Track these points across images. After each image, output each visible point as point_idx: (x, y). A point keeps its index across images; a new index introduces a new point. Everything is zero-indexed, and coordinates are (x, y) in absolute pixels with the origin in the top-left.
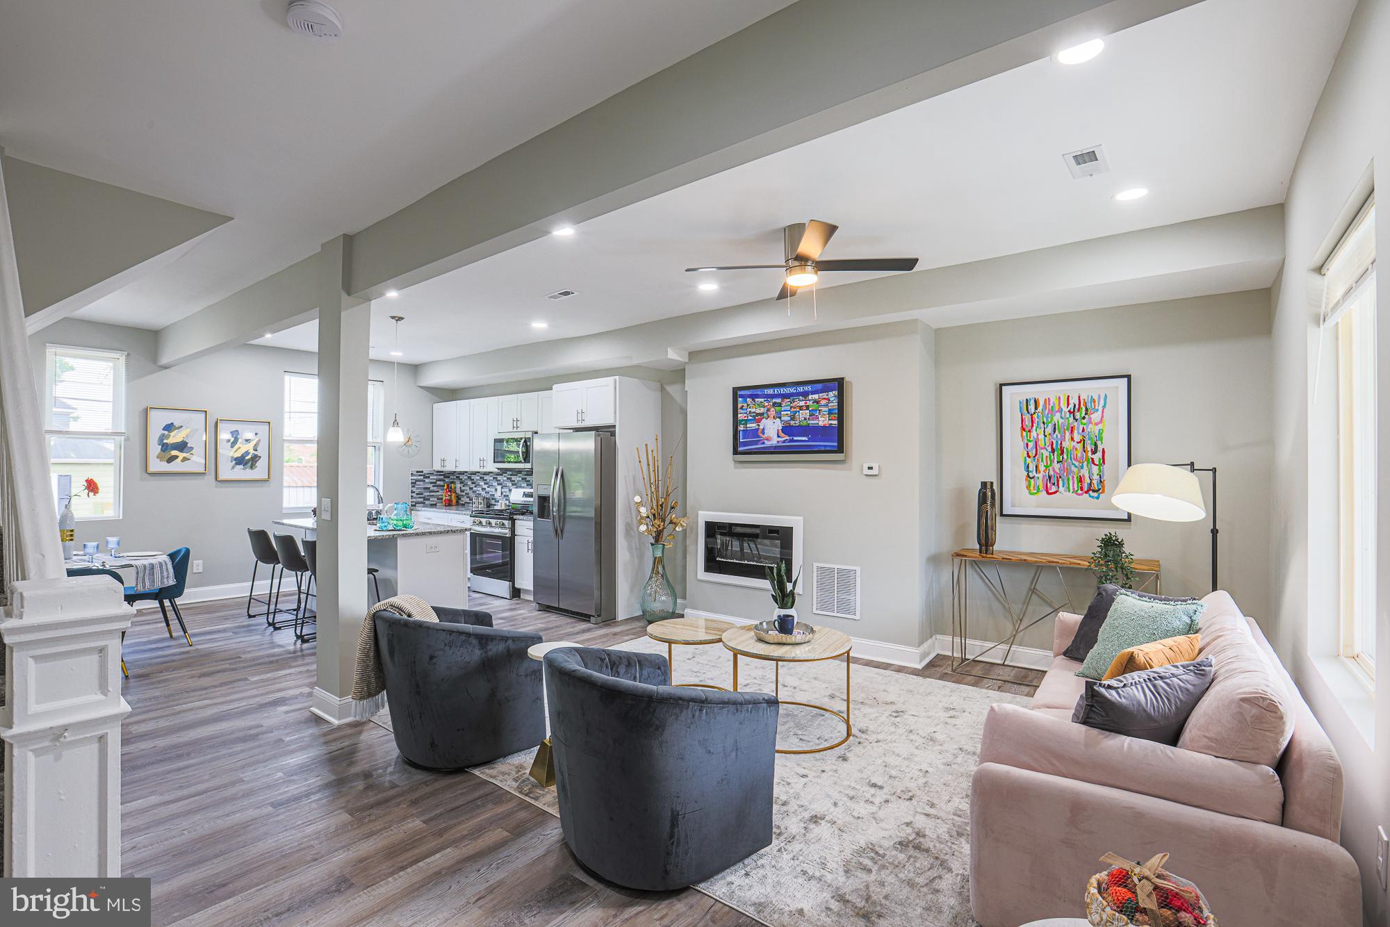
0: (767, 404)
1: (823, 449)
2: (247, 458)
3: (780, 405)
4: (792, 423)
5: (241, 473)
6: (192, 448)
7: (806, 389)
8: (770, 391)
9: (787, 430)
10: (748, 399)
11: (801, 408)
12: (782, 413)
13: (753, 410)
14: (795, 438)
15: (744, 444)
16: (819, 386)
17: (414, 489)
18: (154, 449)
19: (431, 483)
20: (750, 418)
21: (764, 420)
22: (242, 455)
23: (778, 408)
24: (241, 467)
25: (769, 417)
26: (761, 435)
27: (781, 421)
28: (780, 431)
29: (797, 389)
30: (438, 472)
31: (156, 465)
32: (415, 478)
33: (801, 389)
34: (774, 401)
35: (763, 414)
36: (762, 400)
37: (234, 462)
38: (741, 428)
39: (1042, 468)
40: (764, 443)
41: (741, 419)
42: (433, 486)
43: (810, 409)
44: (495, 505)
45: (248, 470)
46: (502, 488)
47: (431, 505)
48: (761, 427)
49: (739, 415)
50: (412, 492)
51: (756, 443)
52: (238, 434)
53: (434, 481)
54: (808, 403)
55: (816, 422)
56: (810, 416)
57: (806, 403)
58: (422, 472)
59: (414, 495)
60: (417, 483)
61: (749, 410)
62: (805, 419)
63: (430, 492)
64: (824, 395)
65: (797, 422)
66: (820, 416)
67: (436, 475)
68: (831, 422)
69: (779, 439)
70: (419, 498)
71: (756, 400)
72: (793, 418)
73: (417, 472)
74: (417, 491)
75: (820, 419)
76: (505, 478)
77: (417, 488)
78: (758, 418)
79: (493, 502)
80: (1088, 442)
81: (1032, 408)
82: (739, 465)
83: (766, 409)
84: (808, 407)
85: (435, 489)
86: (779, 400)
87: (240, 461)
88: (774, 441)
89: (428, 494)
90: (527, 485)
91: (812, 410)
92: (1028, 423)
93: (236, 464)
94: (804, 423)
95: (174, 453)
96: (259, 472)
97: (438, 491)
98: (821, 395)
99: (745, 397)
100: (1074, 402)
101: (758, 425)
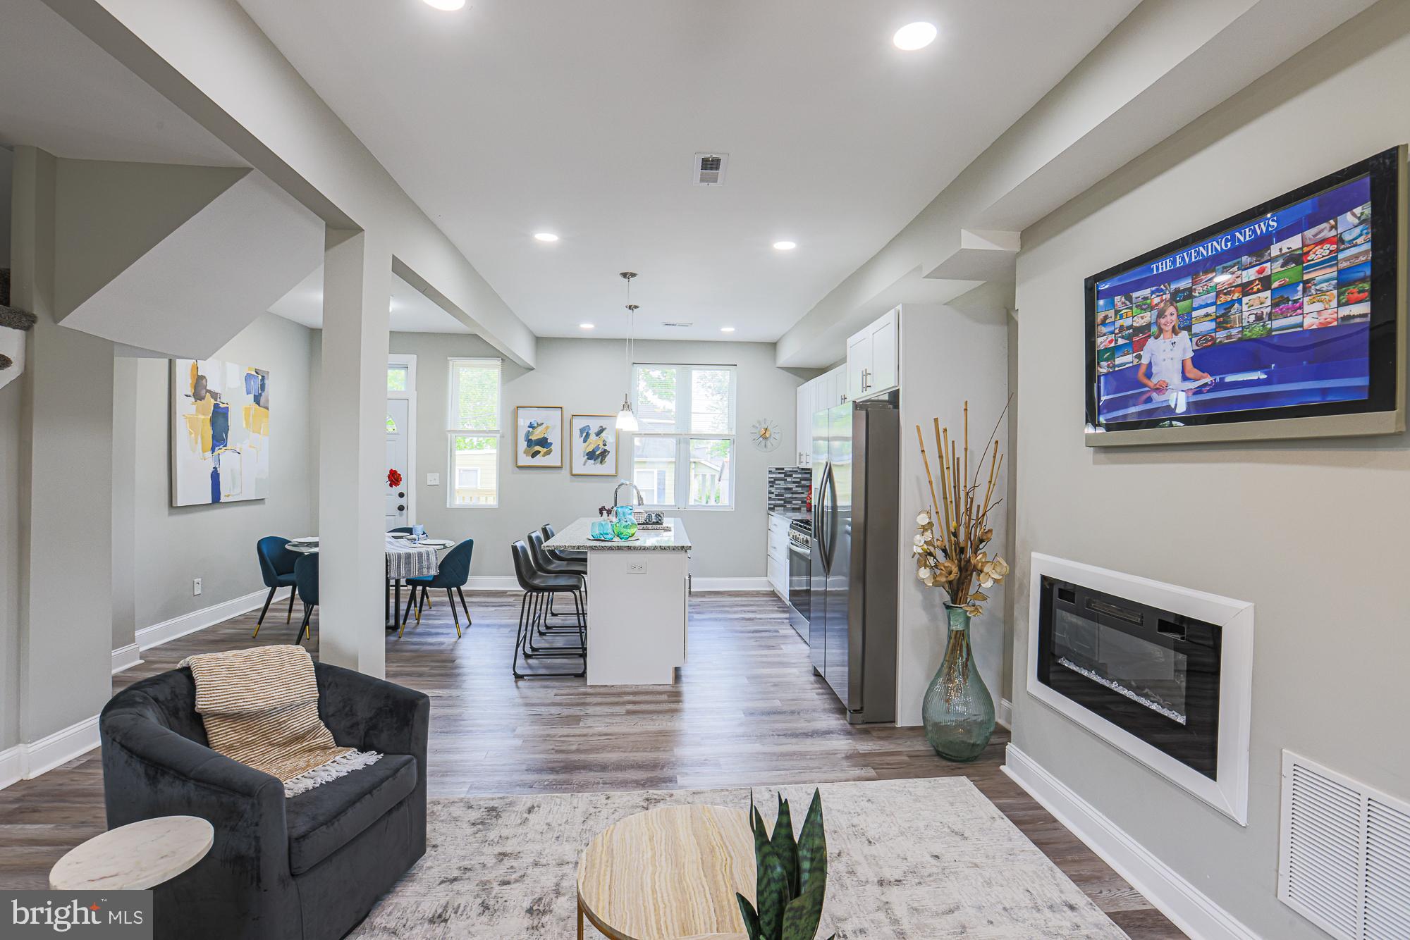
0: (1156, 300)
2: (597, 453)
3: (1188, 294)
4: (1221, 336)
5: (593, 468)
6: (551, 444)
7: (1261, 228)
8: (1164, 266)
9: (1208, 357)
10: (1117, 298)
11: (1246, 289)
12: (1195, 314)
13: (1127, 322)
14: (1230, 378)
15: (1110, 406)
16: (1306, 206)
17: (773, 490)
18: (523, 445)
19: (794, 482)
20: (1121, 342)
21: (1151, 341)
22: (593, 450)
23: (1183, 305)
24: (592, 461)
25: (1161, 331)
26: (1146, 381)
27: (1192, 335)
28: (1189, 364)
29: (1233, 237)
30: (803, 469)
31: (525, 460)
32: (774, 476)
33: (1244, 234)
34: (1173, 286)
35: (1149, 326)
36: (1147, 292)
37: (586, 457)
38: (1103, 369)
41: (1102, 347)
42: (797, 487)
43: (1275, 285)
45: (599, 465)
47: (794, 509)
48: (1145, 361)
49: (1099, 340)
50: (770, 493)
51: (1133, 400)
52: (589, 429)
53: (799, 480)
54: (1270, 269)
55: (1297, 320)
56: (1274, 305)
57: (1260, 272)
58: (783, 469)
59: (773, 496)
60: (776, 482)
62: (1259, 318)
63: (792, 493)
64: (1324, 230)
65: (1234, 331)
66: (1306, 299)
67: (801, 473)
68: (1347, 311)
69: (1188, 385)
70: (779, 500)
71: (1135, 295)
72: (1222, 321)
73: (777, 469)
74: (776, 492)
75: (1307, 308)
77: (777, 489)
78: (1137, 338)
82: (1102, 456)
83: (1155, 312)
84: (1266, 283)
85: (799, 489)
87: (591, 455)
88: (1175, 392)
89: (790, 495)
91: (1280, 287)
93: (588, 458)
94: (1258, 331)
95: (538, 448)
96: (608, 467)
97: (803, 493)
98: (1309, 233)
99: (1110, 294)
101: (1139, 357)
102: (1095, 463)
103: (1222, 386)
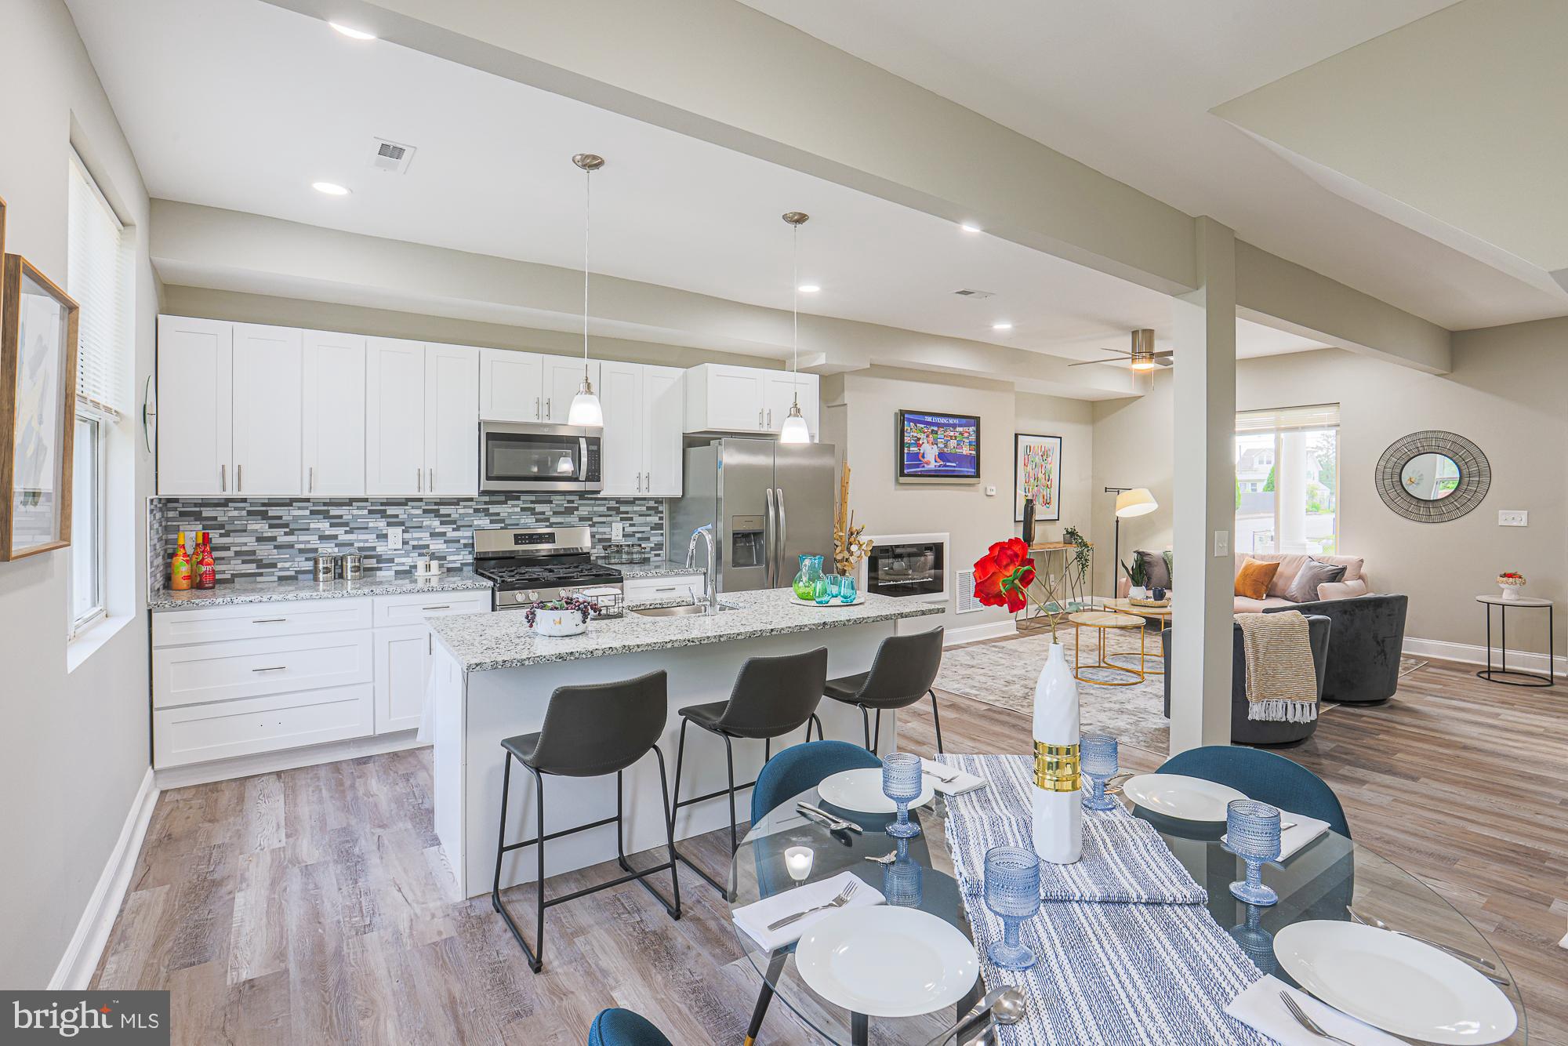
1: (966, 474)
8: (929, 419)
9: (942, 456)
10: (912, 424)
11: (951, 438)
13: (915, 435)
14: (948, 464)
15: (909, 467)
16: (964, 421)
21: (924, 445)
25: (927, 442)
27: (937, 447)
28: (936, 457)
29: (948, 421)
33: (951, 421)
34: (932, 428)
35: (923, 439)
36: (923, 426)
38: (906, 450)
39: (1030, 490)
40: (924, 467)
41: (906, 441)
43: (957, 439)
44: (380, 569)
46: (404, 531)
48: (922, 451)
49: (905, 438)
51: (917, 466)
54: (957, 434)
55: (961, 451)
56: (957, 445)
57: (954, 434)
61: (912, 434)
62: (953, 448)
64: (966, 429)
66: (963, 446)
68: (971, 452)
69: (937, 464)
71: (918, 425)
72: (946, 446)
75: (963, 449)
76: (419, 512)
79: (372, 563)
80: (1047, 475)
81: (1028, 451)
82: (901, 487)
83: (925, 435)
84: (955, 438)
86: (935, 429)
88: (932, 465)
90: (492, 522)
92: (1027, 461)
94: (953, 451)
99: (910, 420)
100: (1043, 449)
101: (919, 450)
102: (896, 489)
103: (945, 466)
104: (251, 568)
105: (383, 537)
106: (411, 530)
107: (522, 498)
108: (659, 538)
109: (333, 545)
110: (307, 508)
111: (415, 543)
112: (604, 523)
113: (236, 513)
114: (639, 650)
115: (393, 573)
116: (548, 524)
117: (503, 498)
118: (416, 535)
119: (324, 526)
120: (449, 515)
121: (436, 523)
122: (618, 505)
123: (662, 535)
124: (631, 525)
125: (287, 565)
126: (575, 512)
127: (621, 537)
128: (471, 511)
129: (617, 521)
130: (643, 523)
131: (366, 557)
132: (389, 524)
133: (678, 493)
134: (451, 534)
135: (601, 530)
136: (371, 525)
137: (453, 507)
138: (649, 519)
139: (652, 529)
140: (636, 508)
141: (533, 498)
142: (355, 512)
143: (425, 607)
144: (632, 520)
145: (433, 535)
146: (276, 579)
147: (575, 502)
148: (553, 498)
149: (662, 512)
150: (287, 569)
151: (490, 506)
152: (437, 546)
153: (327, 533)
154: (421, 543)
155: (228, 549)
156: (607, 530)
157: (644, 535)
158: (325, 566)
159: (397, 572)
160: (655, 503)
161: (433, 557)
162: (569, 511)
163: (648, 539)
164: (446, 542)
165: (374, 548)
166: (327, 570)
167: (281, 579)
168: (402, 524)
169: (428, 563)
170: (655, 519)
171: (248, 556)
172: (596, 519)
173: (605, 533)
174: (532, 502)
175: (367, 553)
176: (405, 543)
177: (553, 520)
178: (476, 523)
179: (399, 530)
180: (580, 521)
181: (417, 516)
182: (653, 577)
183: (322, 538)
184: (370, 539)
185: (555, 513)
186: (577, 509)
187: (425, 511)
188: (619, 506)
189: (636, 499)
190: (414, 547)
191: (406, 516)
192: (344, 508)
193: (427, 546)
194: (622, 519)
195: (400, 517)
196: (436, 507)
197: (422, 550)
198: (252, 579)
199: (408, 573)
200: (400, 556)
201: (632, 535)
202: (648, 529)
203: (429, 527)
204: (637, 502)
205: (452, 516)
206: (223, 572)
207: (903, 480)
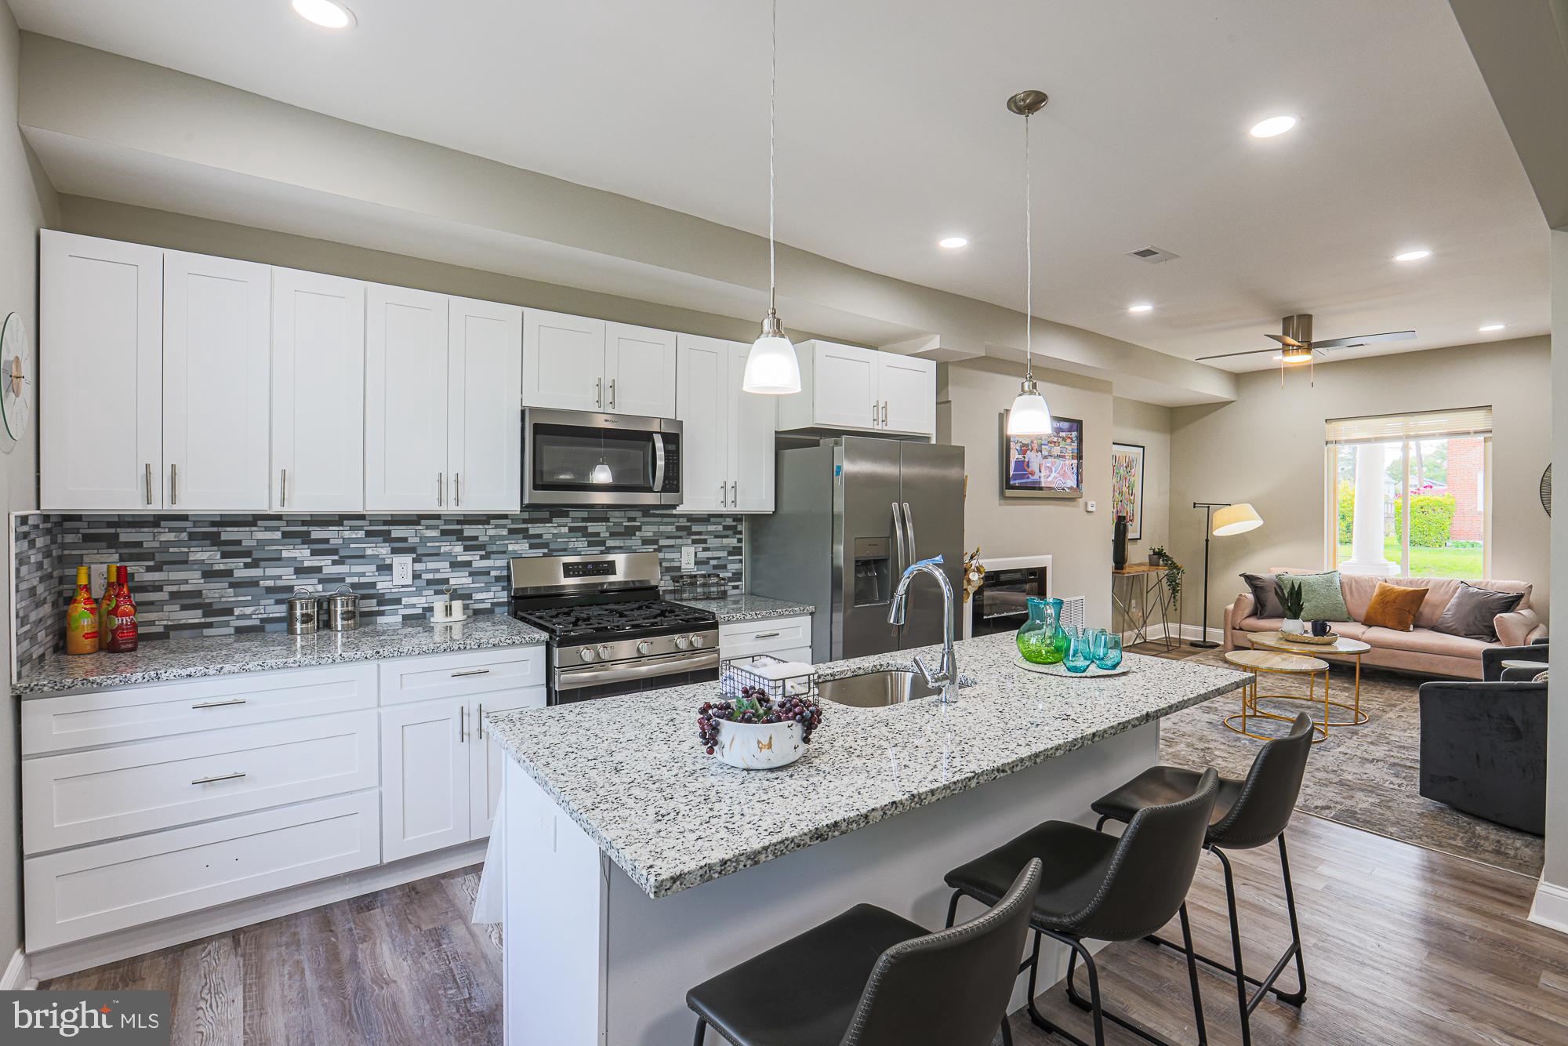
16: (1067, 425)
21: (1029, 452)
32: (19, 549)
40: (1028, 478)
42: (39, 581)
44: (382, 613)
46: (415, 561)
48: (1026, 460)
76: (435, 533)
79: (371, 605)
80: (1130, 488)
82: (1005, 501)
100: (1127, 460)
101: (1024, 457)
102: (1000, 505)
104: (195, 617)
105: (385, 568)
106: (424, 559)
107: (571, 514)
108: (737, 566)
109: (316, 581)
110: (277, 529)
111: (430, 576)
112: (673, 546)
113: (171, 537)
114: (934, 799)
115: (399, 619)
116: (603, 548)
117: (546, 515)
118: (432, 566)
119: (303, 554)
120: (476, 538)
121: (458, 548)
122: (689, 524)
123: (741, 561)
124: (705, 550)
125: (248, 610)
126: (637, 533)
127: (692, 566)
128: (505, 532)
129: (687, 545)
130: (719, 546)
131: (364, 597)
132: (394, 551)
133: (770, 508)
134: (479, 564)
135: (669, 556)
136: (369, 552)
137: (481, 527)
138: (725, 541)
139: (730, 554)
140: (711, 528)
141: (585, 515)
142: (347, 534)
143: (455, 672)
144: (706, 543)
145: (455, 565)
146: (232, 631)
147: (638, 520)
148: (610, 514)
149: (741, 533)
150: (249, 617)
151: (529, 525)
152: (460, 580)
153: (307, 564)
154: (438, 576)
155: (158, 588)
156: (675, 556)
157: (721, 562)
158: (304, 611)
159: (405, 618)
160: (734, 521)
161: (455, 595)
162: (630, 532)
163: (724, 567)
164: (471, 574)
165: (373, 585)
166: (307, 619)
167: (239, 631)
168: (411, 550)
169: (448, 604)
170: (732, 542)
171: (189, 599)
172: (662, 542)
173: (673, 560)
174: (584, 520)
175: (365, 591)
176: (416, 576)
177: (610, 543)
178: (510, 548)
179: (408, 559)
180: (643, 544)
181: (433, 539)
182: (753, 620)
183: (301, 571)
184: (367, 572)
185: (613, 535)
186: (639, 529)
187: (444, 533)
188: (693, 526)
189: (711, 516)
190: (429, 582)
191: (417, 540)
192: (331, 528)
193: (446, 581)
194: (694, 542)
195: (410, 540)
196: (459, 527)
197: (439, 585)
198: (196, 632)
199: (420, 619)
200: (410, 595)
201: (706, 562)
202: (724, 554)
203: (449, 554)
204: (712, 520)
205: (480, 539)
206: (152, 623)
207: (1009, 493)
